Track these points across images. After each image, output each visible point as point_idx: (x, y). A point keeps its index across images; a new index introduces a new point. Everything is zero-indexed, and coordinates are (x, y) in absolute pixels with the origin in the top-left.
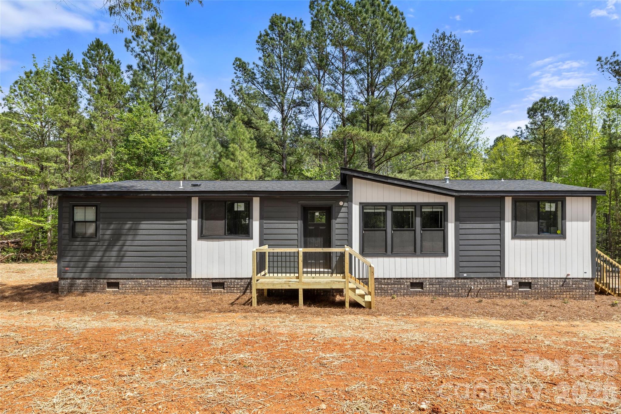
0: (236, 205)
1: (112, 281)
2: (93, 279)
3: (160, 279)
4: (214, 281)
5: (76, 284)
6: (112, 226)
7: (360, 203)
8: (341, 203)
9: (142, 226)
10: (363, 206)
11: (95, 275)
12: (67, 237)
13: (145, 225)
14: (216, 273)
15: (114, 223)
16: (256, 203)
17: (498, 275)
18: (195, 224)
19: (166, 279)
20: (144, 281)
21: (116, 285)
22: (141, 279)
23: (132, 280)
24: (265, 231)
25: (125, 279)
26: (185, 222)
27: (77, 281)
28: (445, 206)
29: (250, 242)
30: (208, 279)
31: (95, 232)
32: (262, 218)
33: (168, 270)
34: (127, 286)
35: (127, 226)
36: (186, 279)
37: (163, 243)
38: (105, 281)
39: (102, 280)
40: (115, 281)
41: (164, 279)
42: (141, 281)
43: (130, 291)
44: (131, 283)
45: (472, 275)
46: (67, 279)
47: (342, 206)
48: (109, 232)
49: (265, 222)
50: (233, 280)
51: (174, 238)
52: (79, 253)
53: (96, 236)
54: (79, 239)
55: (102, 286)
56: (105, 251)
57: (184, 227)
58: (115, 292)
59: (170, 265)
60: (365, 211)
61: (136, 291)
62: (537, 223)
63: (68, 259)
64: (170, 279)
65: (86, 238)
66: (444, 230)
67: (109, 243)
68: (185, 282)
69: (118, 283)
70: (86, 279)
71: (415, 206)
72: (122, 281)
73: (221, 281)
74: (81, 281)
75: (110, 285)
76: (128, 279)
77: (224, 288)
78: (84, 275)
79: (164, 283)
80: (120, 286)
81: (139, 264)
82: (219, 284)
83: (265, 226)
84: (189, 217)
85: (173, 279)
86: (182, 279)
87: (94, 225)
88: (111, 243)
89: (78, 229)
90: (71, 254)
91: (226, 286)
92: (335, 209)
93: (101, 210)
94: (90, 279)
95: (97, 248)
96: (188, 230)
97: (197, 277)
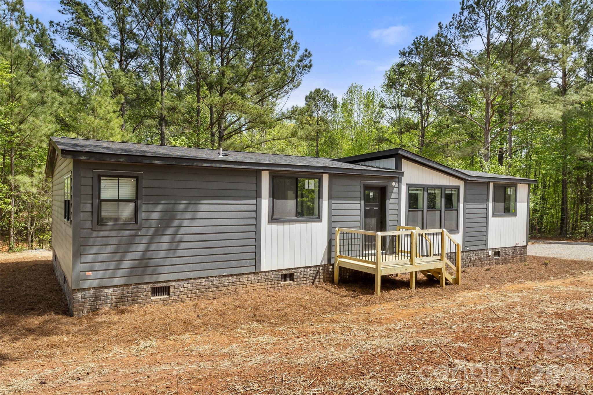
0: (307, 181)
1: (160, 285)
2: (131, 285)
3: (224, 276)
4: (284, 273)
5: (103, 296)
6: (160, 208)
7: (407, 184)
8: (394, 184)
9: (203, 207)
10: (409, 187)
11: (134, 280)
12: (88, 224)
13: (206, 205)
14: (286, 264)
15: (163, 202)
16: (326, 178)
17: (484, 247)
18: (265, 203)
19: (231, 275)
20: (203, 280)
21: (166, 290)
22: (199, 278)
23: (187, 282)
24: (334, 213)
25: (179, 280)
26: (254, 201)
27: (106, 291)
28: (458, 188)
29: (319, 224)
30: (278, 270)
31: (132, 215)
32: (330, 197)
33: (234, 264)
34: (182, 290)
35: (182, 207)
36: (254, 273)
37: (228, 229)
38: (150, 286)
39: (145, 286)
40: (164, 284)
41: (228, 276)
42: (199, 281)
43: (185, 296)
44: (187, 285)
45: (472, 248)
46: (89, 289)
47: (394, 187)
48: (155, 216)
49: (333, 202)
50: (302, 270)
51: (241, 222)
52: (110, 249)
53: (136, 221)
54: (108, 227)
55: (145, 294)
56: (150, 243)
57: (253, 208)
58: (164, 300)
59: (236, 257)
60: (410, 192)
61: (194, 295)
62: (504, 204)
63: (90, 258)
64: (235, 275)
65: (118, 225)
66: (457, 210)
67: (156, 231)
68: (253, 277)
69: (169, 287)
70: (121, 286)
71: (442, 189)
72: (173, 284)
73: (291, 272)
74: (111, 290)
75: (156, 291)
76: (183, 280)
77: (293, 280)
78: (116, 281)
79: (228, 280)
80: (171, 291)
81: (197, 259)
82: (288, 276)
83: (334, 206)
84: (258, 196)
85: (239, 275)
86: (250, 273)
87: (132, 205)
88: (159, 232)
89: (107, 212)
90: (94, 250)
91: (295, 277)
92: (389, 190)
93: (144, 183)
94: (126, 285)
95: (137, 239)
96: (257, 212)
97: (266, 270)
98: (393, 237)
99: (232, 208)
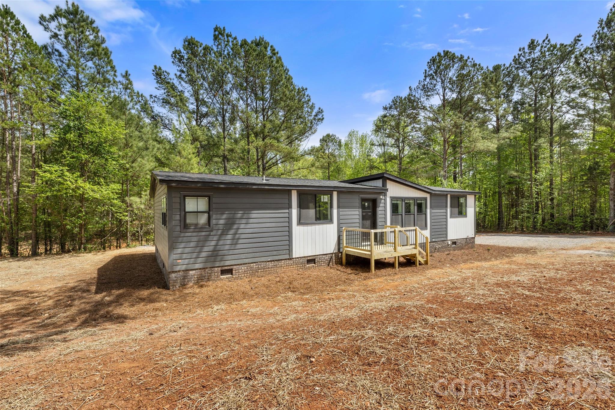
0: (322, 197)
1: (226, 268)
2: (207, 268)
3: (268, 261)
4: (308, 258)
5: (189, 276)
6: (224, 216)
7: (390, 197)
8: (381, 197)
9: (253, 216)
10: (392, 198)
11: (209, 265)
12: (178, 228)
13: (255, 214)
14: (310, 252)
15: (227, 213)
16: (335, 194)
17: (445, 239)
18: (295, 212)
19: (273, 261)
20: (255, 264)
21: (230, 271)
22: (252, 263)
23: (244, 265)
24: (341, 217)
25: (238, 265)
26: (287, 211)
27: (191, 272)
28: (426, 199)
29: (332, 225)
30: (305, 257)
31: (207, 222)
32: (338, 207)
33: (275, 253)
34: (240, 271)
35: (239, 215)
36: (288, 259)
37: (271, 230)
38: (219, 269)
39: (216, 269)
40: (229, 268)
41: (271, 261)
42: (252, 265)
43: (243, 275)
44: (244, 268)
45: (437, 240)
46: (179, 271)
47: (382, 199)
48: (222, 222)
49: (341, 210)
50: (321, 256)
51: (279, 225)
52: (192, 244)
53: (209, 226)
54: (191, 230)
55: (216, 274)
56: (219, 240)
57: (287, 215)
58: (229, 278)
59: (276, 248)
60: (393, 202)
61: (248, 274)
62: (458, 209)
63: (179, 251)
64: (276, 260)
65: (198, 228)
66: (426, 214)
67: (222, 232)
68: (288, 262)
69: (232, 270)
70: (200, 269)
71: (414, 200)
72: (235, 267)
73: (313, 258)
74: (194, 272)
75: (223, 272)
76: (241, 264)
77: (315, 263)
78: (197, 266)
79: (271, 264)
80: (234, 272)
81: (250, 250)
82: (311, 260)
83: (341, 213)
84: (290, 207)
85: (278, 260)
86: (286, 259)
87: (206, 215)
88: (224, 233)
89: (190, 220)
90: (182, 245)
91: (316, 261)
92: (378, 201)
93: (214, 200)
94: (204, 268)
95: (210, 238)
96: (290, 218)
97: (297, 257)
98: (382, 233)
99: (273, 215)
